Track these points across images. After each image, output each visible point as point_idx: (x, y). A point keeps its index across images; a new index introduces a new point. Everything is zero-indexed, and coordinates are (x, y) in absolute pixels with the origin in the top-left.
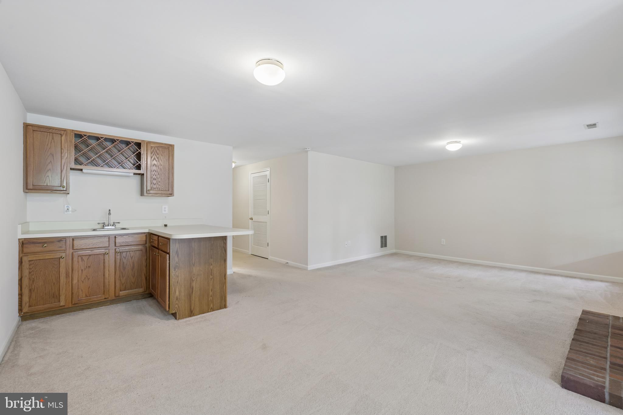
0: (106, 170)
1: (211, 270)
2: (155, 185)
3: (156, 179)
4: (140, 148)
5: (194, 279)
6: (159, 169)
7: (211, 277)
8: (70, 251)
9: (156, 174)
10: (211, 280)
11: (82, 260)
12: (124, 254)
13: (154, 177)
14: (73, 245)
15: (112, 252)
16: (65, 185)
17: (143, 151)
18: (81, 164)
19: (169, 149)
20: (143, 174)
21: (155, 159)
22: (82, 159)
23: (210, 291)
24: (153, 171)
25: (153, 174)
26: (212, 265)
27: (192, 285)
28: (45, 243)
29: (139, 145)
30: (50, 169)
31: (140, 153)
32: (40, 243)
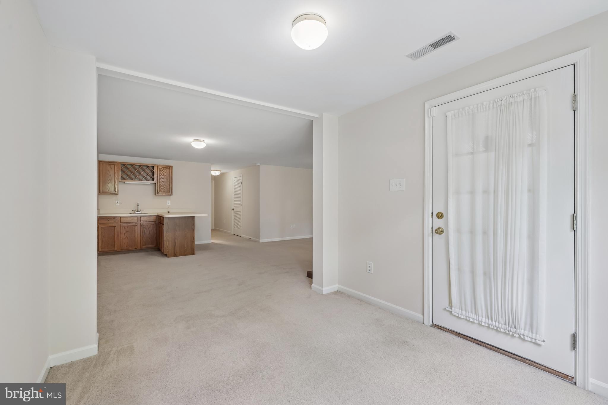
0: (137, 182)
2: (162, 189)
3: (162, 186)
4: (154, 169)
5: (176, 238)
6: (164, 180)
7: (186, 238)
8: (119, 223)
9: (162, 183)
10: (186, 240)
11: (125, 228)
12: (145, 226)
13: (162, 185)
14: (120, 220)
15: (139, 225)
16: (116, 190)
17: (155, 170)
18: (124, 179)
19: (170, 168)
20: (155, 183)
21: (162, 174)
22: (125, 176)
23: (185, 245)
24: (161, 181)
26: (186, 231)
27: (175, 241)
28: (108, 219)
29: (153, 167)
30: (110, 183)
31: (154, 172)
32: (106, 219)
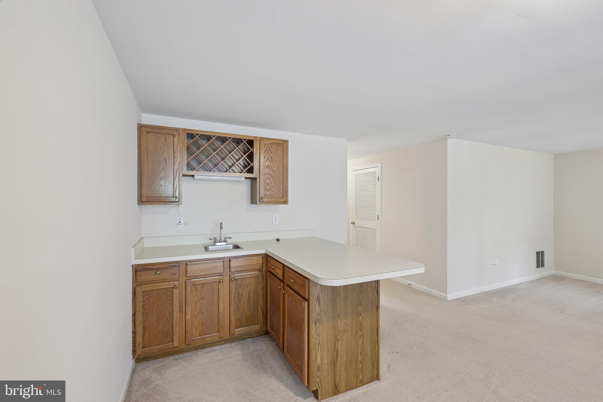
0: (215, 176)
1: (360, 323)
2: (268, 191)
3: (269, 184)
4: (252, 147)
5: (339, 337)
6: (272, 171)
7: (360, 333)
8: (183, 279)
9: (269, 178)
10: (360, 339)
11: (196, 289)
12: (239, 281)
13: (268, 181)
14: (186, 271)
15: (226, 279)
16: (177, 195)
17: (256, 150)
18: (193, 169)
19: (283, 144)
20: (256, 178)
21: (268, 159)
22: (194, 164)
23: (359, 355)
24: (266, 175)
25: (266, 177)
26: (361, 315)
27: (336, 346)
28: (158, 269)
29: (251, 143)
30: (163, 177)
31: (252, 153)
32: (153, 269)
